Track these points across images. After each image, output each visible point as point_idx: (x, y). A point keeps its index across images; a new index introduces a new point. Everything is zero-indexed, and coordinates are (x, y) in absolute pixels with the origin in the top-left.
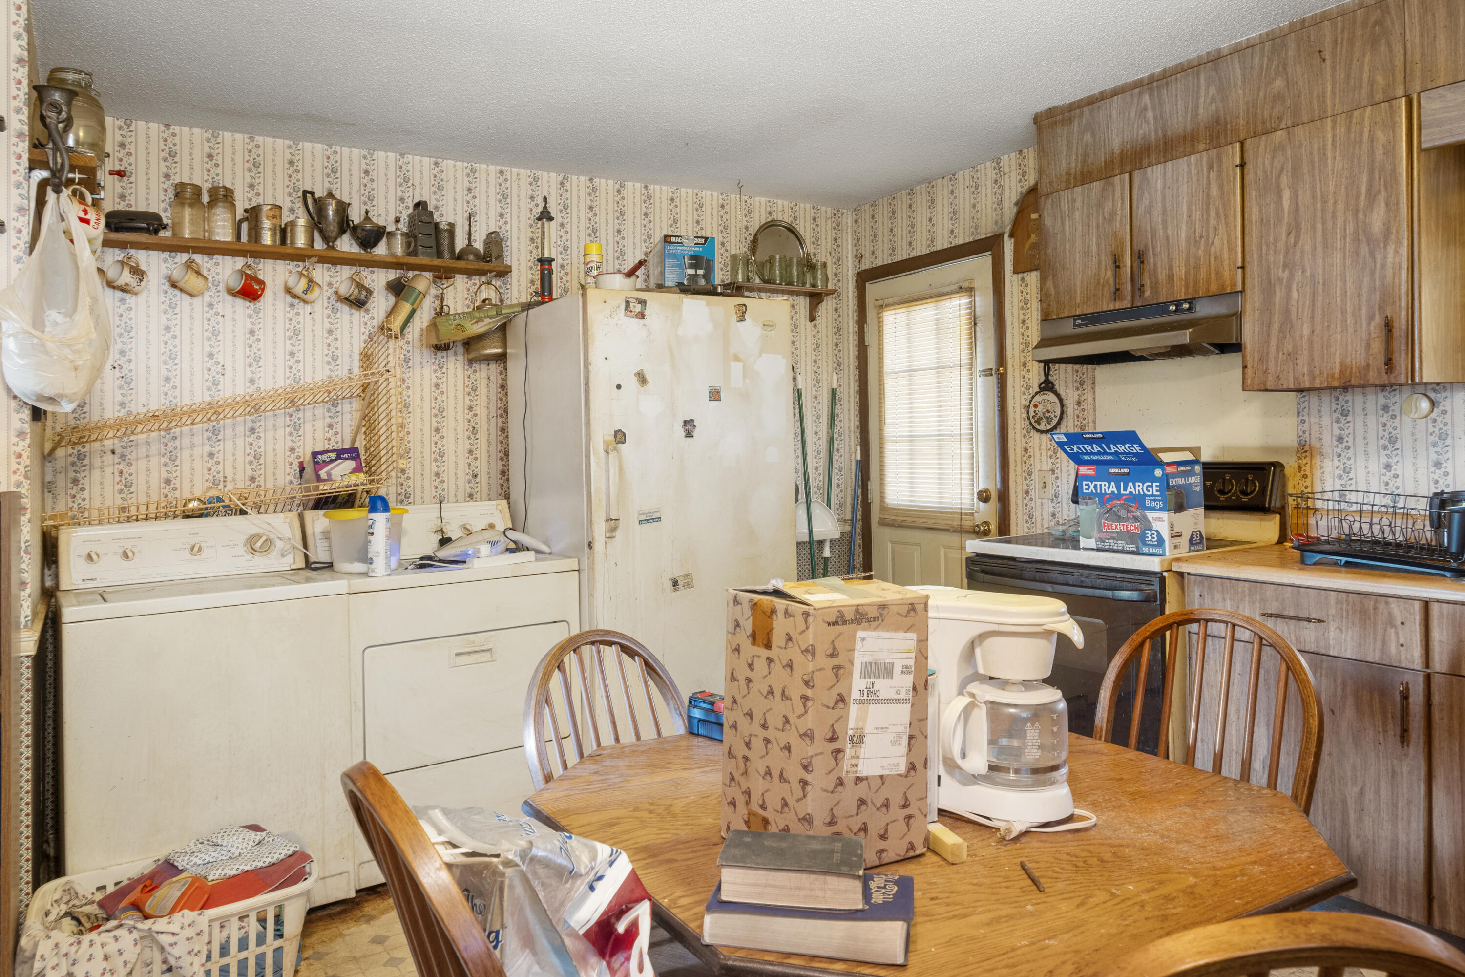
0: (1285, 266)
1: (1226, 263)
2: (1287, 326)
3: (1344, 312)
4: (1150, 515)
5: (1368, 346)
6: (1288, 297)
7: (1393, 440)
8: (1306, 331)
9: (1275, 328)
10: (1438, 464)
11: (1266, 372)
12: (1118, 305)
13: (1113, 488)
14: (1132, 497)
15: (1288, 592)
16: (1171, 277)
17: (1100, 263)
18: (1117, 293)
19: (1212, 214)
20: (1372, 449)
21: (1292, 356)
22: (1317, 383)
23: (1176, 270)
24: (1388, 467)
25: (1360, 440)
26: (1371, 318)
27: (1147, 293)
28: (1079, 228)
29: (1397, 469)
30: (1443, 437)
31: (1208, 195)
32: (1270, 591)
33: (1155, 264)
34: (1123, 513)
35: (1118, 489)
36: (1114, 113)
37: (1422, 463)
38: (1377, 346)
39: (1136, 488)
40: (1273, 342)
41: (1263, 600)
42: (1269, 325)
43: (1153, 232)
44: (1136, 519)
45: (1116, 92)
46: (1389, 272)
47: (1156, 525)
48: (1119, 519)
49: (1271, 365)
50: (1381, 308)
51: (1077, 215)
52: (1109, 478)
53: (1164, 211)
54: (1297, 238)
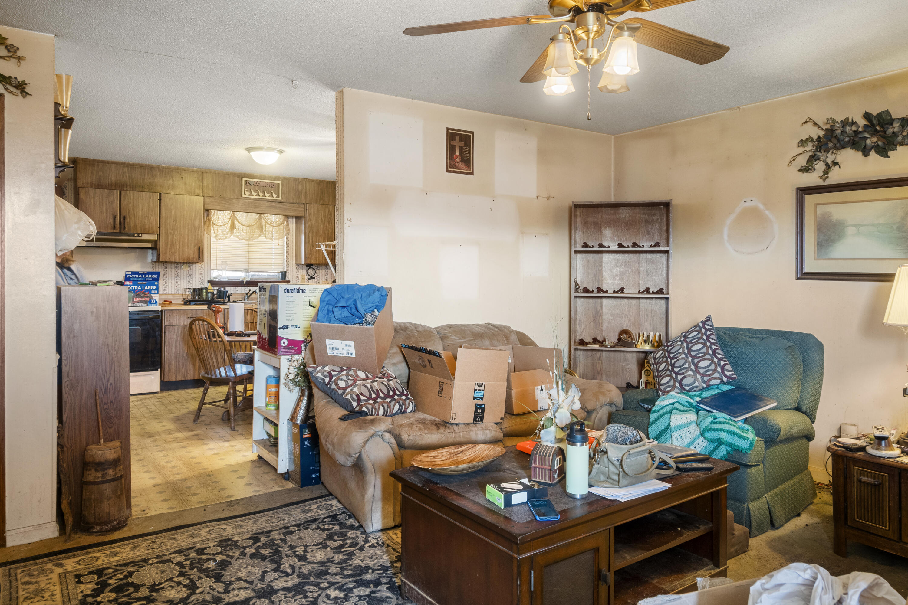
0: (172, 230)
1: (155, 225)
2: (172, 245)
3: (188, 244)
4: (153, 295)
5: (194, 253)
6: (173, 238)
7: (178, 275)
8: (178, 247)
9: (169, 245)
10: (189, 282)
11: (166, 257)
12: (115, 231)
13: (140, 288)
14: (147, 290)
15: (194, 311)
16: (135, 226)
17: (107, 216)
18: (114, 228)
19: (150, 211)
20: (173, 278)
21: (174, 253)
22: (181, 261)
23: (137, 224)
24: (177, 282)
25: (170, 275)
26: (195, 247)
27: (126, 229)
28: (98, 203)
29: (179, 283)
30: (190, 275)
31: (149, 205)
32: (189, 312)
33: (130, 221)
34: (143, 295)
35: (142, 288)
36: (113, 170)
37: (185, 281)
38: (196, 253)
39: (149, 288)
40: (168, 249)
41: (187, 314)
42: (167, 244)
43: (129, 211)
44: (148, 297)
45: (114, 163)
46: (199, 236)
47: (154, 298)
48: (141, 297)
49: (168, 255)
50: (197, 245)
51: (97, 198)
52: (138, 285)
53: (133, 206)
54: (176, 223)
